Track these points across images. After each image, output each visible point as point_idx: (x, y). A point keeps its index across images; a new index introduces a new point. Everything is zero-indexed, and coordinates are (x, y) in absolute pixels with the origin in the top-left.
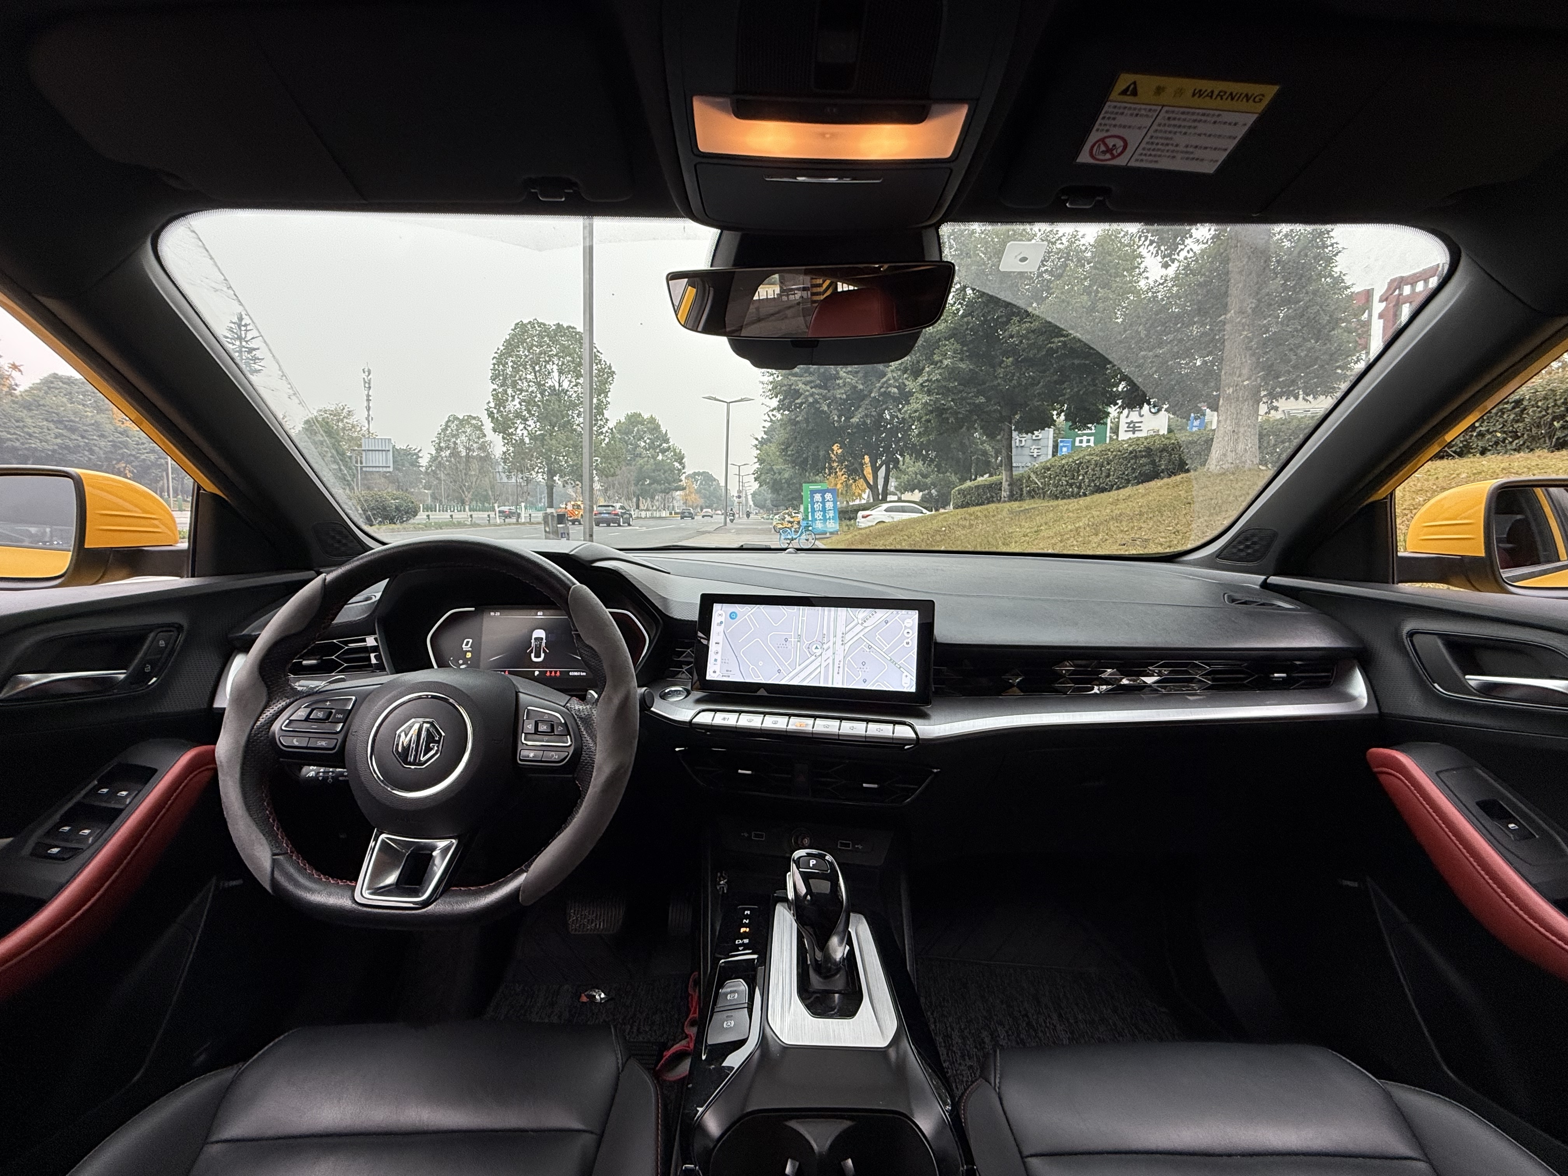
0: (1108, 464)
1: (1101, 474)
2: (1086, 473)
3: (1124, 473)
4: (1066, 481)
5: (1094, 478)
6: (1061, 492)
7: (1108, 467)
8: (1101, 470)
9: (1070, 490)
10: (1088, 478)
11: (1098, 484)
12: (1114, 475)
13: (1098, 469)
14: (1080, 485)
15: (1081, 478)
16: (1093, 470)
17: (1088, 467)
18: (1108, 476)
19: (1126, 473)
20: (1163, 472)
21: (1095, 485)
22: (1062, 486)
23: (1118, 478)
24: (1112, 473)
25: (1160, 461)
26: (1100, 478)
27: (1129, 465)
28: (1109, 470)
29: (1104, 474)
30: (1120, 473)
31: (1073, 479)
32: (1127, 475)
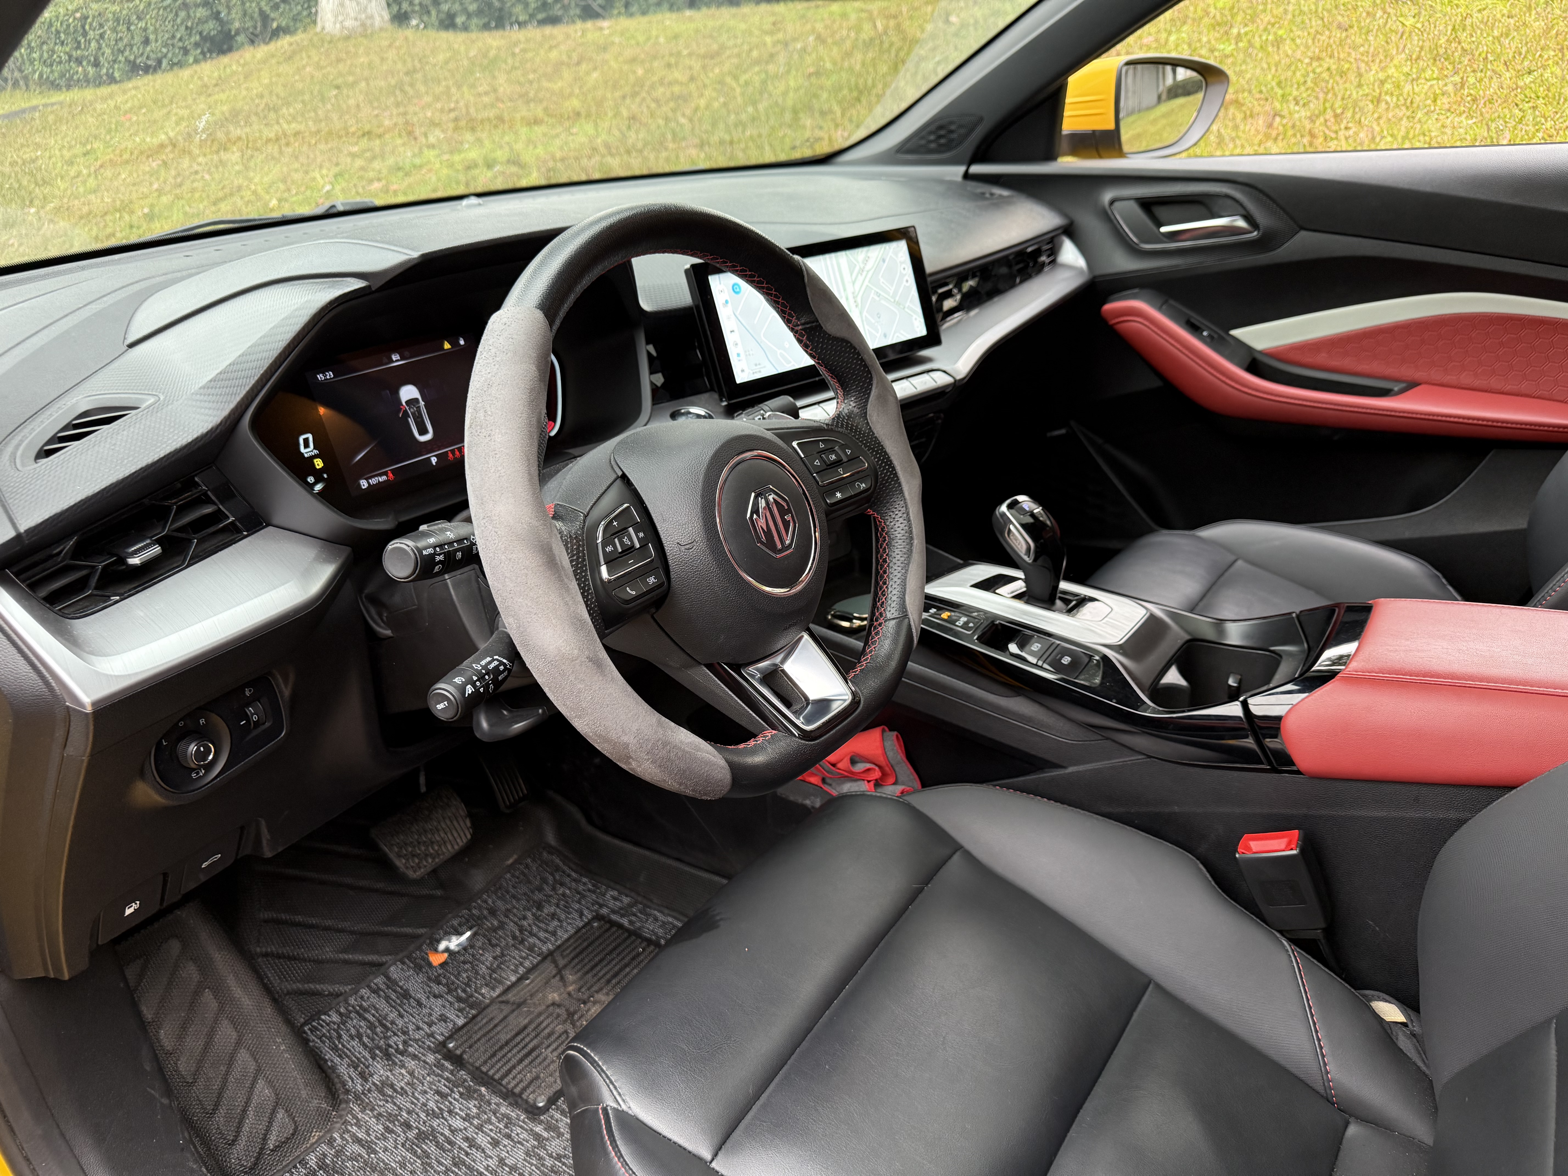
0: (139, 19)
1: (133, 38)
2: (102, 36)
3: (173, 37)
4: (66, 53)
5: (121, 45)
6: (62, 75)
7: (142, 24)
8: (128, 29)
9: (80, 69)
10: (108, 46)
11: (132, 58)
12: (156, 41)
13: (122, 28)
14: (96, 59)
15: (93, 44)
16: (114, 30)
17: (101, 26)
18: (146, 42)
19: (178, 36)
20: (238, 33)
21: (127, 60)
22: (60, 62)
23: (166, 45)
24: (152, 37)
25: (229, 13)
26: (131, 46)
27: (179, 21)
28: (145, 30)
29: (138, 39)
30: (167, 36)
31: (78, 47)
32: (180, 39)
